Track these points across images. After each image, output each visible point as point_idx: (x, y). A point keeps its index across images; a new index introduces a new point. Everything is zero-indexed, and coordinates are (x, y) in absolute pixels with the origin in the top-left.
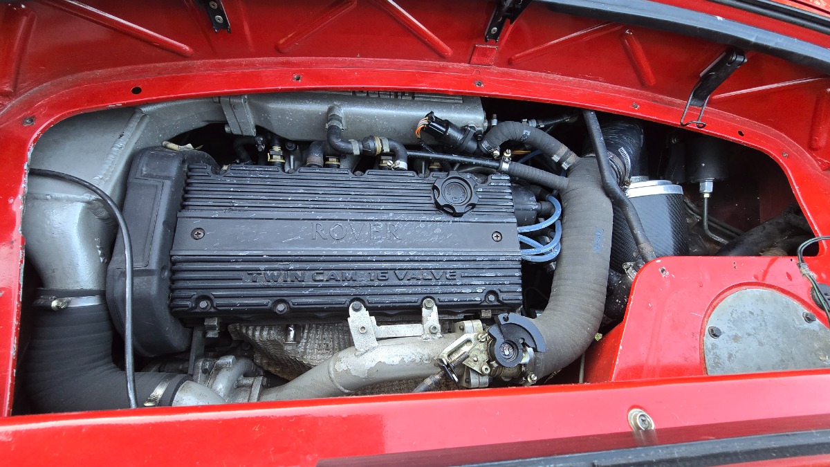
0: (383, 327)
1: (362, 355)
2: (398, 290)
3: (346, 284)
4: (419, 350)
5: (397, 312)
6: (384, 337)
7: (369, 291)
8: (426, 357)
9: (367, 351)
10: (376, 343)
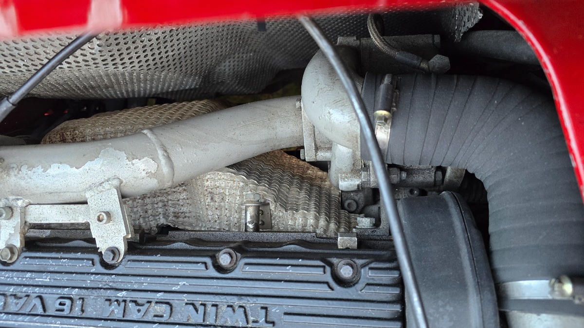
0: (81, 220)
1: (108, 181)
2: (46, 279)
3: (121, 294)
4: (23, 183)
5: (71, 244)
6: (80, 205)
7: (89, 281)
8: (12, 173)
9: (101, 184)
10: (88, 196)
